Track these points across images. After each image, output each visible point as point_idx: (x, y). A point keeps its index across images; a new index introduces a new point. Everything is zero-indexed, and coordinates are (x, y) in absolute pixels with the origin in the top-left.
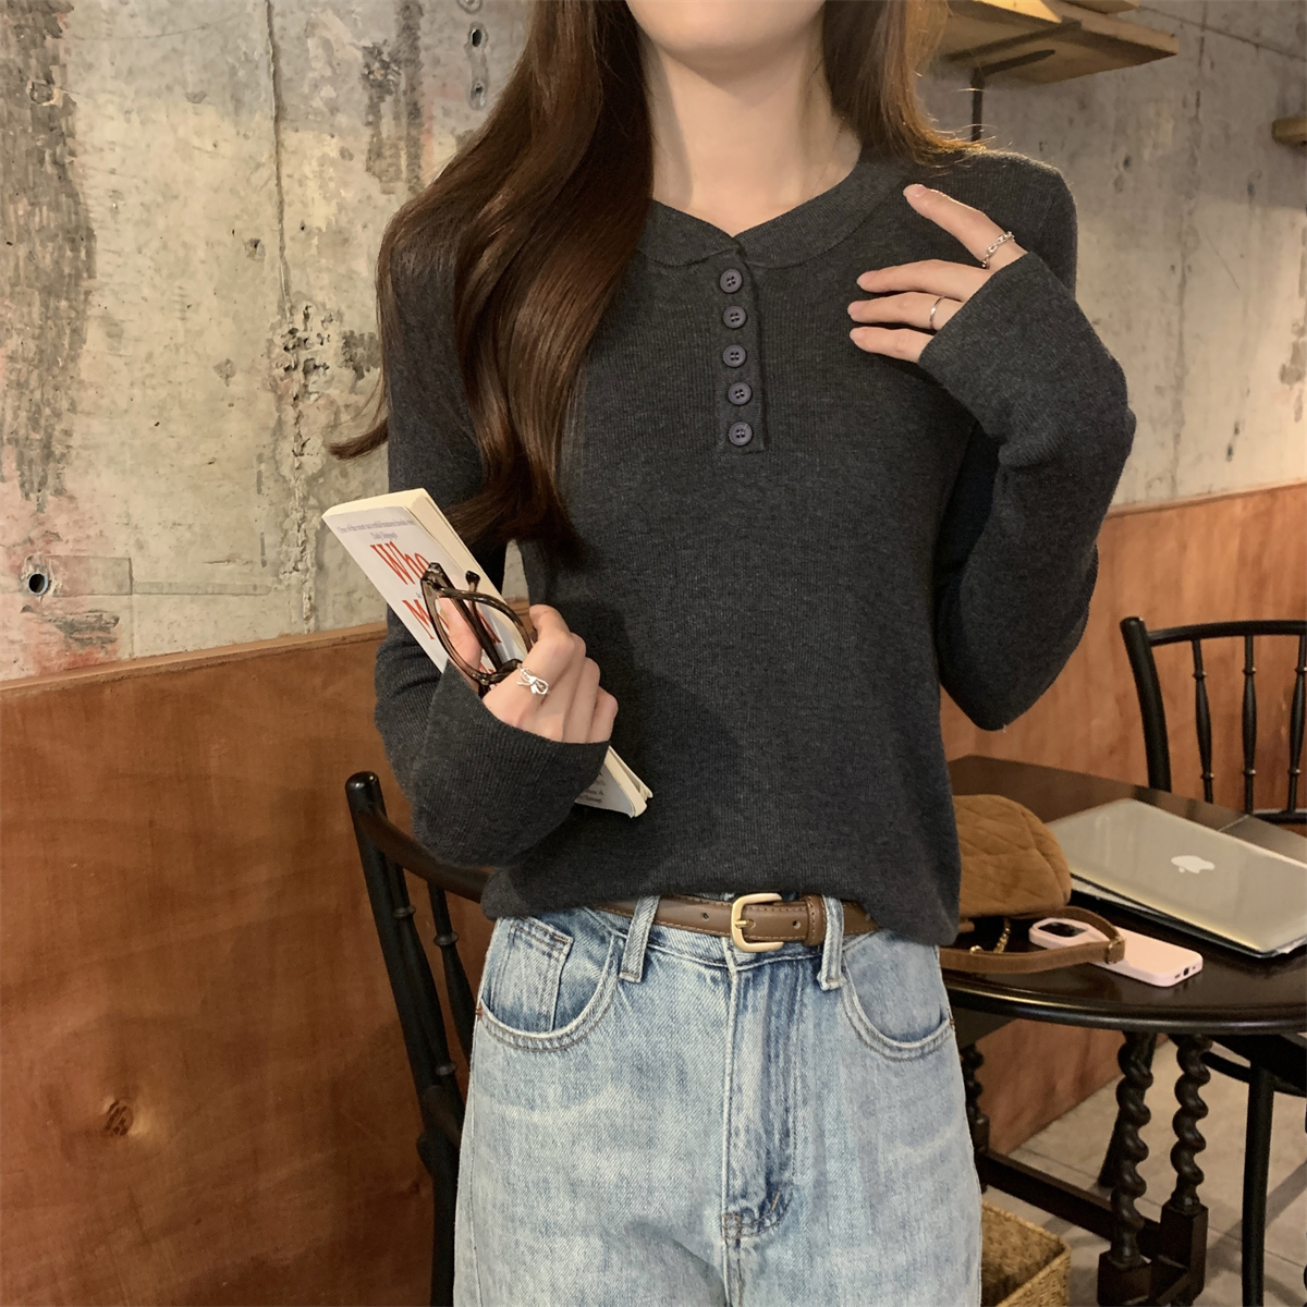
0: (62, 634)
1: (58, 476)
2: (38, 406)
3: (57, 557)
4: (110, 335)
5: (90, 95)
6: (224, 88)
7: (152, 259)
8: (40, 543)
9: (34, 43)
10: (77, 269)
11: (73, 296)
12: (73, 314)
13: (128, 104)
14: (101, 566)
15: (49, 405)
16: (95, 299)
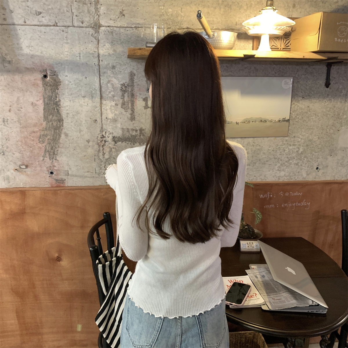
0: (55, 181)
1: (56, 157)
2: (52, 146)
3: (55, 169)
4: (66, 136)
5: (63, 99)
6: (90, 95)
7: (74, 123)
8: (52, 167)
9: (54, 91)
10: (60, 126)
11: (59, 130)
12: (59, 132)
13: (70, 99)
14: (62, 171)
15: (54, 146)
16: (63, 130)
